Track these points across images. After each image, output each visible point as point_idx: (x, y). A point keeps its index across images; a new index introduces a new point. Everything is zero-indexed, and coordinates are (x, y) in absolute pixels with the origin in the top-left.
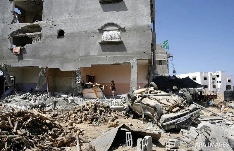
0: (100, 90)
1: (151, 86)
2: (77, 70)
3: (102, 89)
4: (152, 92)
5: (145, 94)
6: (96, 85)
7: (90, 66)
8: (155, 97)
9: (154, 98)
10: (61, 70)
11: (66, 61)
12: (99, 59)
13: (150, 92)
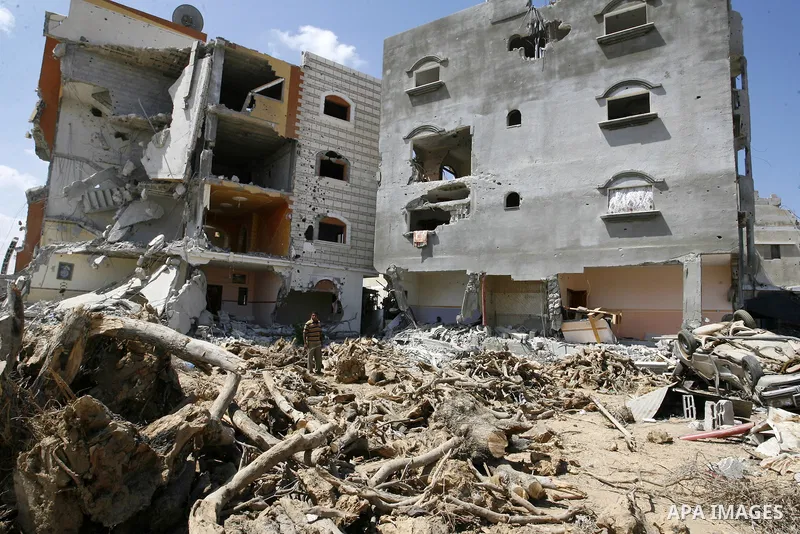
0: (606, 325)
1: (738, 318)
2: (551, 278)
3: (609, 322)
4: (741, 332)
5: (720, 336)
6: (596, 314)
7: (582, 271)
8: (748, 343)
9: (745, 346)
10: (515, 278)
11: (525, 258)
12: (601, 255)
13: (736, 331)
